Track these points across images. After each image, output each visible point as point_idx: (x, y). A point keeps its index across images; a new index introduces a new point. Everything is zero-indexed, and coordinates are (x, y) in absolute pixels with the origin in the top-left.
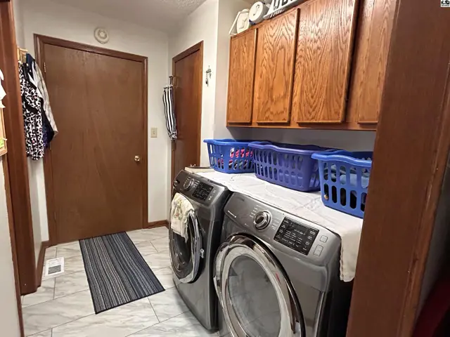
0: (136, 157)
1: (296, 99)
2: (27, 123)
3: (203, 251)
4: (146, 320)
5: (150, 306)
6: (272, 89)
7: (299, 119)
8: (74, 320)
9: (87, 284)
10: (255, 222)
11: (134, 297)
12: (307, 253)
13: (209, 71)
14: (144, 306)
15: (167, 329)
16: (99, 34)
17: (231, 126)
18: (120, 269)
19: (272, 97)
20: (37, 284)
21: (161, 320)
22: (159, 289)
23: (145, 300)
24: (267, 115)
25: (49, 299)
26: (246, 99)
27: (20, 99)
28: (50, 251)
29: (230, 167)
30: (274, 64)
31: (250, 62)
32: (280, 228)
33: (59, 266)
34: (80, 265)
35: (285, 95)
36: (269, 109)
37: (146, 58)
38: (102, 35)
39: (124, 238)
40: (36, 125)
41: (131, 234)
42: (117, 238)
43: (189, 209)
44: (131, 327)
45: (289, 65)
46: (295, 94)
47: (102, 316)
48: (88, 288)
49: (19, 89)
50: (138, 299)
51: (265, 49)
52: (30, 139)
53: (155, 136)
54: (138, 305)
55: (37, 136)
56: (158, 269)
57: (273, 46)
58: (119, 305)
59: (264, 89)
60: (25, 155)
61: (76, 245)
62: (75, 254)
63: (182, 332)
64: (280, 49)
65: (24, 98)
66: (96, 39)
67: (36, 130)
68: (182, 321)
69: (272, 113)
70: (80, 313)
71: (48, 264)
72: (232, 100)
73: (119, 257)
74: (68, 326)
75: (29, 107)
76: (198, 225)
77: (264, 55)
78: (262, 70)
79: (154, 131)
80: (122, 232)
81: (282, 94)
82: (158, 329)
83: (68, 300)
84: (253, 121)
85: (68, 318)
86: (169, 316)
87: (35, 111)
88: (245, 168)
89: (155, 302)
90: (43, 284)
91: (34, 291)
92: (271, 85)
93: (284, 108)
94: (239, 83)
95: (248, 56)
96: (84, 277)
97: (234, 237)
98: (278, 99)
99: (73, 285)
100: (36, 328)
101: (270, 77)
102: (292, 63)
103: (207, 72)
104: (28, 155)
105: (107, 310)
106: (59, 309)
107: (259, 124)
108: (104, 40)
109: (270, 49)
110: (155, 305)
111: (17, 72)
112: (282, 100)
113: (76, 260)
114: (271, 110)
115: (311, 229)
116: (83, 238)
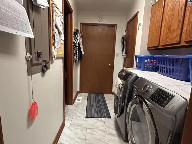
0: (110, 65)
1: (185, 29)
2: (74, 50)
3: (124, 103)
4: (101, 126)
5: (104, 122)
6: (171, 25)
7: (185, 40)
8: (80, 117)
9: (86, 107)
10: (142, 89)
11: (99, 116)
12: (164, 107)
13: (140, 24)
14: (102, 121)
15: (108, 132)
16: (99, 19)
17: (150, 49)
18: (97, 105)
19: (170, 30)
20: (73, 103)
21: (106, 128)
22: (109, 117)
23: (103, 119)
24: (167, 40)
25: (75, 108)
26: (157, 34)
27: (73, 43)
28: (79, 95)
29: (145, 68)
30: (172, 12)
31: (160, 14)
32: (154, 93)
33: (80, 100)
34: (86, 101)
35: (178, 27)
36: (168, 37)
37: (116, 25)
38: (100, 19)
39: (102, 96)
40: (77, 51)
41: (105, 95)
42: (100, 95)
43: (120, 83)
44: (95, 126)
45: (181, 9)
46: (184, 25)
47: (87, 119)
48: (86, 109)
49: (72, 40)
50: (100, 118)
51: (169, 5)
52: (74, 55)
53: (117, 56)
54: (100, 120)
55: (76, 55)
56: (111, 110)
57: (173, 2)
58: (93, 118)
59: (166, 27)
60: (73, 61)
61: (87, 95)
62: (85, 97)
63: (113, 136)
64: (177, 2)
65: (74, 43)
66: (98, 20)
67: (76, 53)
68: (114, 132)
69: (170, 39)
70: (82, 116)
71: (78, 98)
72: (150, 36)
73: (98, 102)
74: (77, 118)
75: (75, 45)
76: (123, 91)
77: (168, 9)
78: (166, 17)
79: (118, 54)
80: (102, 94)
81: (176, 27)
82: (104, 131)
83: (79, 110)
84: (160, 45)
85: (78, 116)
86: (109, 128)
87: (76, 46)
88: (153, 69)
89: (106, 121)
90: (74, 104)
91: (72, 105)
92: (170, 24)
93: (177, 35)
94: (154, 27)
95: (159, 12)
96: (85, 105)
97: (135, 97)
98: (174, 31)
99: (82, 106)
100: (69, 115)
101: (170, 19)
102: (183, 8)
103: (139, 25)
104: (74, 61)
105: (89, 117)
106: (76, 112)
107: (163, 46)
108: (101, 20)
109: (171, 4)
110: (106, 122)
111: (72, 35)
112: (176, 31)
113: (85, 99)
114: (169, 37)
115: (170, 95)
116: (89, 93)
